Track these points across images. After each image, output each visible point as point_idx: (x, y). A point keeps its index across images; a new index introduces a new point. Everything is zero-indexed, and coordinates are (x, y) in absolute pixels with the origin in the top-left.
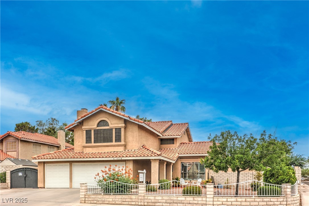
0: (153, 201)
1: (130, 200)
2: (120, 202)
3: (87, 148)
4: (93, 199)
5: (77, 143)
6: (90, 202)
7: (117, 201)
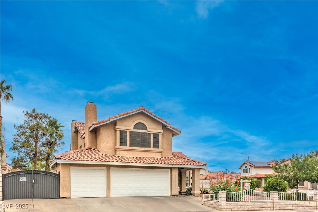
0: (284, 206)
1: (266, 206)
2: (258, 208)
3: (121, 152)
4: (234, 207)
5: (105, 143)
6: (231, 210)
7: (256, 207)
